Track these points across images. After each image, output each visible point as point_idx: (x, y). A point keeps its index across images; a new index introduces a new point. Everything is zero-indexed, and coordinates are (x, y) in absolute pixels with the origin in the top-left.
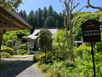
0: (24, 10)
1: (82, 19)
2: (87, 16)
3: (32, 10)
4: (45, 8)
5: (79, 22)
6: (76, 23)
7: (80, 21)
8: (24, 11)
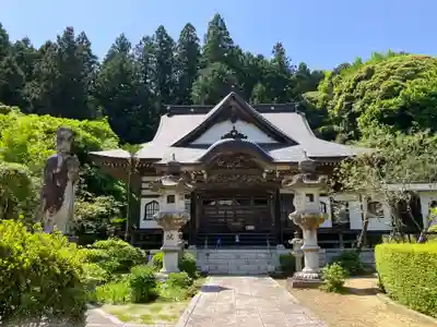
0: (83, 33)
1: (385, 79)
2: (407, 66)
3: (122, 37)
4: (189, 28)
5: (368, 93)
6: (350, 100)
7: (374, 88)
8: (83, 37)
